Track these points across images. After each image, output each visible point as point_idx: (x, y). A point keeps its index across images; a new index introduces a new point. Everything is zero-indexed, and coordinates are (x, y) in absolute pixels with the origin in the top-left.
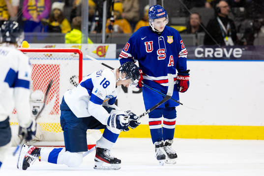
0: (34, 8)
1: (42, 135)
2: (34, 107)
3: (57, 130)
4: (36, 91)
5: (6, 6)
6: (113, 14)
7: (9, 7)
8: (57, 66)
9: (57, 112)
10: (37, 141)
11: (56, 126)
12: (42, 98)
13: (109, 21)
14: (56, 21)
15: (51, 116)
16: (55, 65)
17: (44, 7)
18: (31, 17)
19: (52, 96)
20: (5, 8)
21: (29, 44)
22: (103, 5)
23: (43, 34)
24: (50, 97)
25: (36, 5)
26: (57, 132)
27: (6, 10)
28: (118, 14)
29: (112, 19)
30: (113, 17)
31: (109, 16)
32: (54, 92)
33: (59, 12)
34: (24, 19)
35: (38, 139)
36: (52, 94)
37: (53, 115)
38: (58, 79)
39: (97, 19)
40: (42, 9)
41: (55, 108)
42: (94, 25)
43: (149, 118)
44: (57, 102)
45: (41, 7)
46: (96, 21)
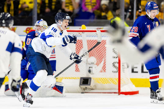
0: (90, 3)
1: (95, 86)
2: (90, 67)
3: (104, 82)
4: (91, 57)
5: (71, 2)
6: (140, 7)
7: (73, 3)
8: (104, 41)
9: (105, 71)
10: (92, 89)
11: (104, 80)
12: (95, 62)
13: (138, 12)
14: (103, 12)
15: (100, 73)
16: (103, 41)
17: (96, 3)
18: (87, 9)
19: (101, 60)
20: (71, 4)
21: (86, 27)
22: (133, 2)
23: (95, 20)
24: (100, 61)
25: (90, 2)
26: (104, 83)
27: (72, 5)
28: (144, 7)
29: (140, 11)
30: (140, 9)
31: (138, 9)
32: (102, 58)
33: (105, 6)
34: (83, 11)
35: (92, 88)
36: (101, 59)
37: (102, 73)
38: (105, 49)
39: (130, 10)
40: (95, 4)
41: (103, 68)
42: (128, 14)
43: (150, 74)
44: (104, 65)
45: (94, 3)
46: (129, 12)
